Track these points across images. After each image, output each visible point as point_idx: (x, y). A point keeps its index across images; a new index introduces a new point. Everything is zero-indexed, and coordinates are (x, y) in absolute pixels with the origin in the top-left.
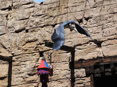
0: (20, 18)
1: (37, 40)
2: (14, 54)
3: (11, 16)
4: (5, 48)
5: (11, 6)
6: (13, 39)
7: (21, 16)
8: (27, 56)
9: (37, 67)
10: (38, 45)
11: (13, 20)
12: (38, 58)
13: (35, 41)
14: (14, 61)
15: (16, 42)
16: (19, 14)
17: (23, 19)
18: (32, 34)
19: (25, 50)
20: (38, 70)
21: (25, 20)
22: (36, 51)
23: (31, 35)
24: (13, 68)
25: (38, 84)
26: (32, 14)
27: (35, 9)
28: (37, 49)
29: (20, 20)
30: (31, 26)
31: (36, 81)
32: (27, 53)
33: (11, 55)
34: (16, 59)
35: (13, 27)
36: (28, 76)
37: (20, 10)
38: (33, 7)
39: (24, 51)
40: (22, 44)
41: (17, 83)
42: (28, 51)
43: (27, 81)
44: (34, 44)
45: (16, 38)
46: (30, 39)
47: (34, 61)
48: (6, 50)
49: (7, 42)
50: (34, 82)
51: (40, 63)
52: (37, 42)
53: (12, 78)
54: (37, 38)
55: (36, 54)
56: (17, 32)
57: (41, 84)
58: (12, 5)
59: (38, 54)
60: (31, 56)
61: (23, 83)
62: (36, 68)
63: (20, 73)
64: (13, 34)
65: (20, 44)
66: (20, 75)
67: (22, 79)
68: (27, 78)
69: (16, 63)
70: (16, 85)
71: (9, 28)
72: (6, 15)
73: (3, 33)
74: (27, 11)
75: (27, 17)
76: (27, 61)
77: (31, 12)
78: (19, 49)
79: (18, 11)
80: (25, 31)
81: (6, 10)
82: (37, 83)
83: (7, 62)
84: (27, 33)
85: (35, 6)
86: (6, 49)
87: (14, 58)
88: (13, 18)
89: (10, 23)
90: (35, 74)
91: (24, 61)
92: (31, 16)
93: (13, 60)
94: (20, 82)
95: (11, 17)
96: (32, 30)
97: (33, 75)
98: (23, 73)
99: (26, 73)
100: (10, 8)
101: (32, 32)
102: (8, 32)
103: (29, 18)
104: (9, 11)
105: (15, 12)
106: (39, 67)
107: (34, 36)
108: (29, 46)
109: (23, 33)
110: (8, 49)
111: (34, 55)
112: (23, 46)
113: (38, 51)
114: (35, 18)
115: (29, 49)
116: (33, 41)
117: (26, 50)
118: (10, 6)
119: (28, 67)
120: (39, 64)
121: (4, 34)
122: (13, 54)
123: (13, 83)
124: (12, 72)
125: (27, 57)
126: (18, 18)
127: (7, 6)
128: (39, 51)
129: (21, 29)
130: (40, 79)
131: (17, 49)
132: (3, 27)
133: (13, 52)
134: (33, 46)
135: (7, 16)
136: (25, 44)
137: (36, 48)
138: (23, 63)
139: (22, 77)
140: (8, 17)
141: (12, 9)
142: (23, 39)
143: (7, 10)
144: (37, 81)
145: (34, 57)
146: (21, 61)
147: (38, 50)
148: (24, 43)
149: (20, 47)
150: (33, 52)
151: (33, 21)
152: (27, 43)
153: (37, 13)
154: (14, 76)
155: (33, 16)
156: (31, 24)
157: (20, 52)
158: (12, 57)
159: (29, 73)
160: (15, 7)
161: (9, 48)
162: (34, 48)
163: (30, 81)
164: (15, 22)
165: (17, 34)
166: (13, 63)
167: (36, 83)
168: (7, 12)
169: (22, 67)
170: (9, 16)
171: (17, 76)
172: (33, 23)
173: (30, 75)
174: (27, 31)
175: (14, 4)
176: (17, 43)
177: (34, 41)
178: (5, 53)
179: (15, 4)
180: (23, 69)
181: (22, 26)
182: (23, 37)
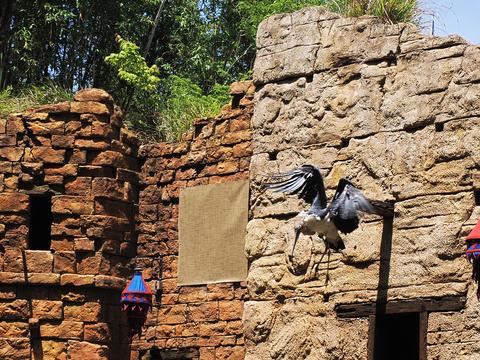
0: (421, 90)
1: (467, 154)
2: (398, 193)
3: (393, 82)
4: (373, 175)
5: (395, 51)
6: (399, 150)
7: (424, 82)
8: (437, 201)
9: (465, 234)
10: (471, 168)
11: (400, 93)
12: (469, 207)
13: (462, 157)
14: (398, 215)
15: (408, 158)
16: (418, 78)
17: (429, 93)
18: (455, 138)
19: (432, 183)
20: (470, 242)
21: (434, 95)
22: (463, 188)
23: (452, 139)
24: (394, 236)
25: (467, 286)
26: (457, 77)
27: (466, 61)
28: (468, 180)
29: (419, 94)
30: (451, 113)
31: (460, 276)
32: (438, 194)
33: (391, 197)
34: (405, 210)
35: (398, 113)
36: (437, 260)
37: (421, 64)
38: (461, 55)
39: (428, 186)
40: (425, 167)
41: (406, 280)
42: (440, 186)
43: (434, 274)
44: (459, 167)
45: (405, 147)
46: (448, 150)
47: (457, 218)
48: (376, 181)
49: (381, 159)
50: (455, 277)
51: (476, 222)
52: (469, 162)
53: (391, 263)
54: (468, 148)
55: (462, 197)
56: (411, 129)
57: (476, 285)
58: (399, 49)
59: (469, 195)
60: (448, 202)
61: (423, 280)
62: (464, 238)
63: (415, 251)
64: (397, 134)
65: (418, 166)
66: (416, 258)
67: (420, 269)
68: (435, 265)
69: (404, 220)
70: (402, 286)
71: (387, 117)
72: (379, 79)
73: (371, 131)
74: (442, 66)
75: (440, 87)
76: (436, 215)
77: (452, 72)
78: (413, 180)
79: (414, 67)
80: (433, 127)
81: (379, 65)
82: (464, 281)
83: (378, 217)
84: (440, 134)
85: (467, 51)
86: (378, 178)
87: (399, 207)
88: (398, 88)
89: (390, 102)
90: (458, 255)
91: (428, 214)
92: (452, 84)
93: (395, 210)
94: (414, 277)
95: (395, 84)
96: (454, 124)
97: (452, 258)
98: (424, 250)
99: (434, 251)
100: (391, 59)
101: (454, 129)
102: (383, 129)
103: (446, 88)
104: (389, 65)
105: (405, 69)
106: (470, 236)
107: (460, 143)
108: (443, 173)
109: (428, 133)
110: (383, 179)
111: (459, 199)
112: (427, 170)
113: (469, 187)
114: (464, 90)
115: (443, 180)
116: (455, 158)
117: (435, 184)
118: (391, 52)
119: (439, 233)
120: (472, 227)
121: (373, 134)
122: (395, 194)
123: (392, 280)
124: (393, 246)
125: (436, 204)
126: (414, 89)
127: (384, 53)
128: (474, 189)
129: (421, 120)
130: (474, 271)
131: (407, 179)
132: (369, 112)
133: (395, 189)
134: (455, 171)
135: (382, 83)
136: (433, 165)
137: (465, 177)
138: (425, 221)
139: (420, 262)
140: (385, 86)
141: (399, 62)
142: (428, 151)
143: (384, 64)
144: (464, 277)
145: (457, 204)
146: (420, 215)
147: (471, 184)
148: (429, 161)
149: (417, 174)
150: (455, 189)
151: (459, 98)
152: (437, 161)
153: (471, 74)
154: (396, 259)
155: (458, 83)
156: (453, 106)
157: (416, 188)
158: (393, 202)
159: (441, 251)
160: (408, 55)
161: (386, 175)
162: (457, 180)
163: (445, 276)
164: (405, 101)
165: (410, 135)
166: (396, 221)
167: (460, 282)
168: (384, 71)
169: (421, 234)
170: (388, 81)
171: (406, 258)
172: (459, 103)
173: (443, 257)
174: (440, 127)
175: (404, 47)
176: (407, 162)
177: (459, 158)
178: (373, 190)
179: (408, 47)
180: (425, 239)
181: (426, 112)
182: (428, 144)
